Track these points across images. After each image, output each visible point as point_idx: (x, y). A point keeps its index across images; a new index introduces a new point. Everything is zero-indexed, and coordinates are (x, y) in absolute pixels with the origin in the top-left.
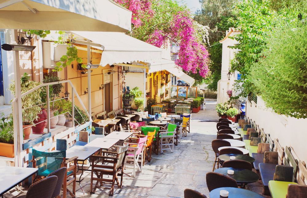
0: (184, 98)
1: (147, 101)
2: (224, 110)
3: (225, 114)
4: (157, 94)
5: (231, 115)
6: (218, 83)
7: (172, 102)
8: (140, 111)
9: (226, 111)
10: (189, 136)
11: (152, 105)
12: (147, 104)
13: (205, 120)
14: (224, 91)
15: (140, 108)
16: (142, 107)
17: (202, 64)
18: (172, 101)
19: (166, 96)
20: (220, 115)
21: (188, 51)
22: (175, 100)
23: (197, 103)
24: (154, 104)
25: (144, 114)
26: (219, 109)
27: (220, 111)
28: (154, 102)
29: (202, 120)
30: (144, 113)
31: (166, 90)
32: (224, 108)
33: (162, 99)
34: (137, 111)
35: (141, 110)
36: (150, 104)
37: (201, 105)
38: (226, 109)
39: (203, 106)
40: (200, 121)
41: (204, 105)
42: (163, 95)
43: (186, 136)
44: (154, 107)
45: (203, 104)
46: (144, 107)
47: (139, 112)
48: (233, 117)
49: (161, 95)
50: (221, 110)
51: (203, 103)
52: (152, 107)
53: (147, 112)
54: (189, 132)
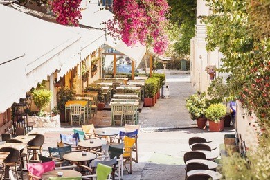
0: (128, 77)
1: (57, 93)
2: (200, 107)
3: (202, 116)
4: (74, 76)
5: (213, 117)
6: (191, 40)
7: (104, 88)
8: (44, 115)
9: (204, 110)
10: (136, 172)
11: (66, 101)
12: (58, 100)
13: (166, 128)
14: (202, 61)
15: (43, 108)
16: (47, 107)
17: (157, 30)
18: (104, 86)
19: (92, 76)
20: (194, 117)
21: (129, 11)
22: (111, 84)
23: (153, 88)
24: (71, 100)
25: (52, 121)
26: (192, 106)
27: (194, 111)
28: (71, 96)
29: (161, 128)
30: (52, 118)
31: (92, 65)
32: (201, 104)
33: (85, 85)
34: (39, 116)
35: (46, 113)
36: (62, 100)
37: (161, 89)
38: (205, 105)
39: (164, 91)
40: (158, 129)
41: (167, 89)
42: (87, 75)
43: (131, 173)
44: (69, 105)
45: (165, 86)
46: (52, 107)
47: (42, 116)
48: (218, 121)
49: (83, 77)
50: (196, 108)
51: (163, 84)
52: (66, 106)
53: (58, 117)
54: (136, 162)
